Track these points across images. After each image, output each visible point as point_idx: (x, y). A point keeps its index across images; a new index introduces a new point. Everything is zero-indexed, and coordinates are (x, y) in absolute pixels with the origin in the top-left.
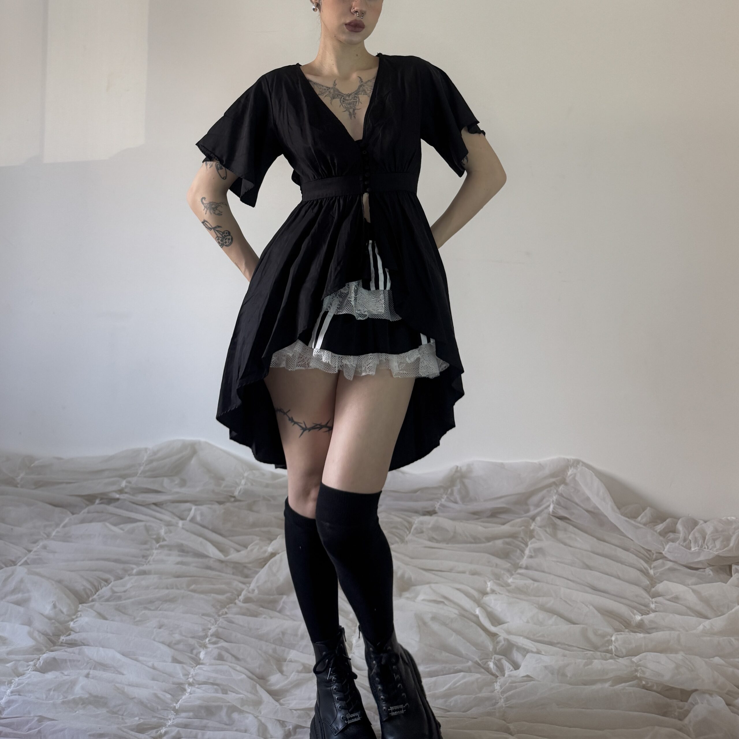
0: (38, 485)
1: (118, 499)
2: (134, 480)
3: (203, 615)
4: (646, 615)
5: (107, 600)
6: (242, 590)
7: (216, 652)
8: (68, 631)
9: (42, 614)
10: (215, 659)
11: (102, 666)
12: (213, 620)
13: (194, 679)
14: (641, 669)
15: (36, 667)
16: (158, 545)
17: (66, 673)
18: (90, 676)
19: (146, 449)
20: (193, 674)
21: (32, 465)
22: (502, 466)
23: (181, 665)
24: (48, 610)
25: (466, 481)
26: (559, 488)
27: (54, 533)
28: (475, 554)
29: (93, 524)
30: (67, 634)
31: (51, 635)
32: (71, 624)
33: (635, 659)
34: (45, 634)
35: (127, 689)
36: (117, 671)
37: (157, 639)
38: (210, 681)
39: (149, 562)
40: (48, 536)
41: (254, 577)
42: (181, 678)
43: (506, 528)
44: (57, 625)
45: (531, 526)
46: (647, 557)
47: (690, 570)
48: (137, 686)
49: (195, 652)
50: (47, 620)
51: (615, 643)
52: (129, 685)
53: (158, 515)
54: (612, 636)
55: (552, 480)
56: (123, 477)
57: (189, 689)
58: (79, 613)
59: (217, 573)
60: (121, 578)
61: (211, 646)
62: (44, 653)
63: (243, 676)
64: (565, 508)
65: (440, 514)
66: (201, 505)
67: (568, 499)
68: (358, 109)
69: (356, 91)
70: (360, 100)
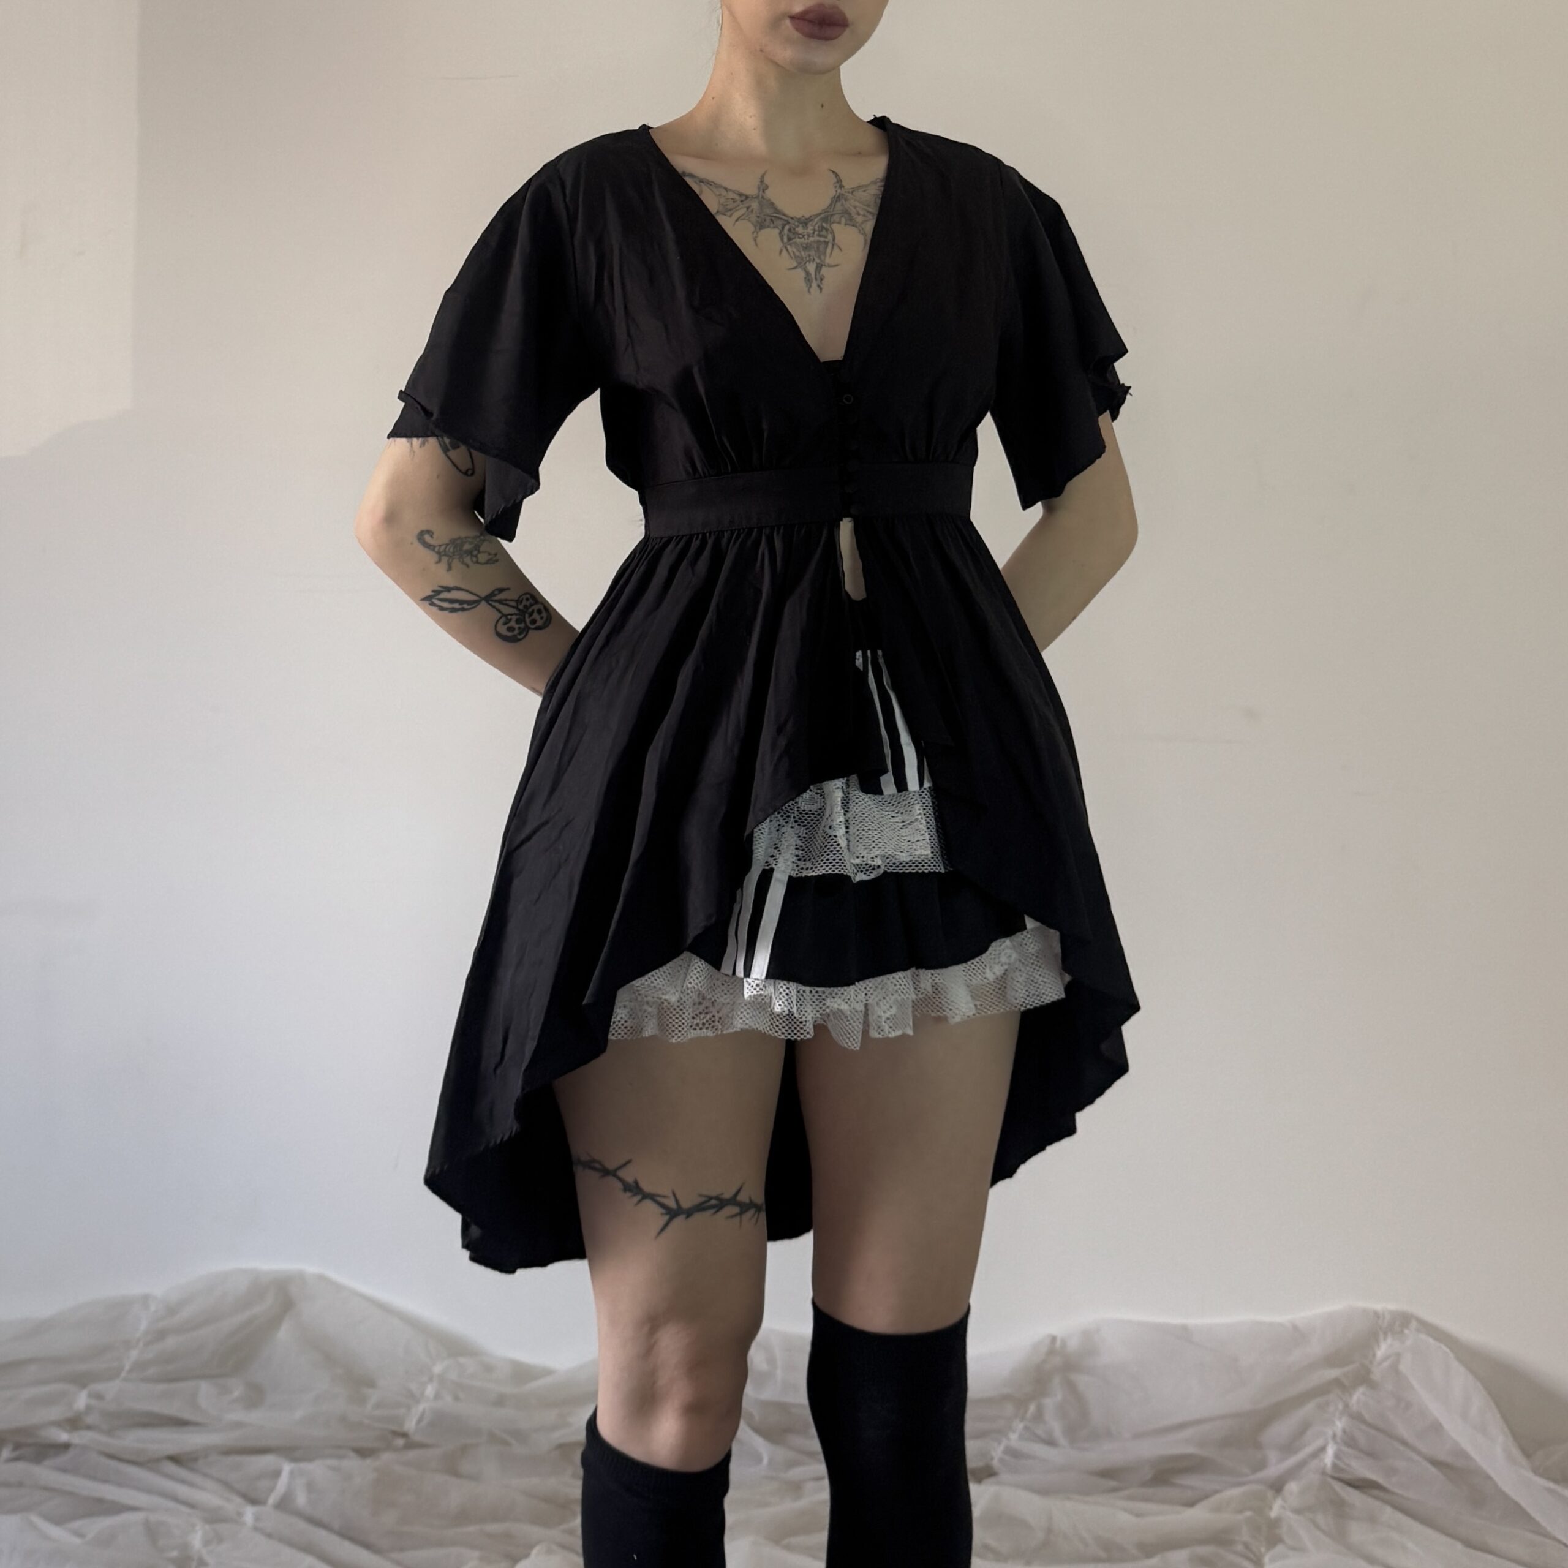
1: (65, 1447)
2: (111, 1389)
19: (146, 1299)
25: (1081, 1380)
56: (81, 1380)
64: (1371, 1454)
65: (1005, 1476)
66: (309, 1459)
67: (1377, 1429)
68: (830, 266)
69: (825, 211)
70: (836, 241)
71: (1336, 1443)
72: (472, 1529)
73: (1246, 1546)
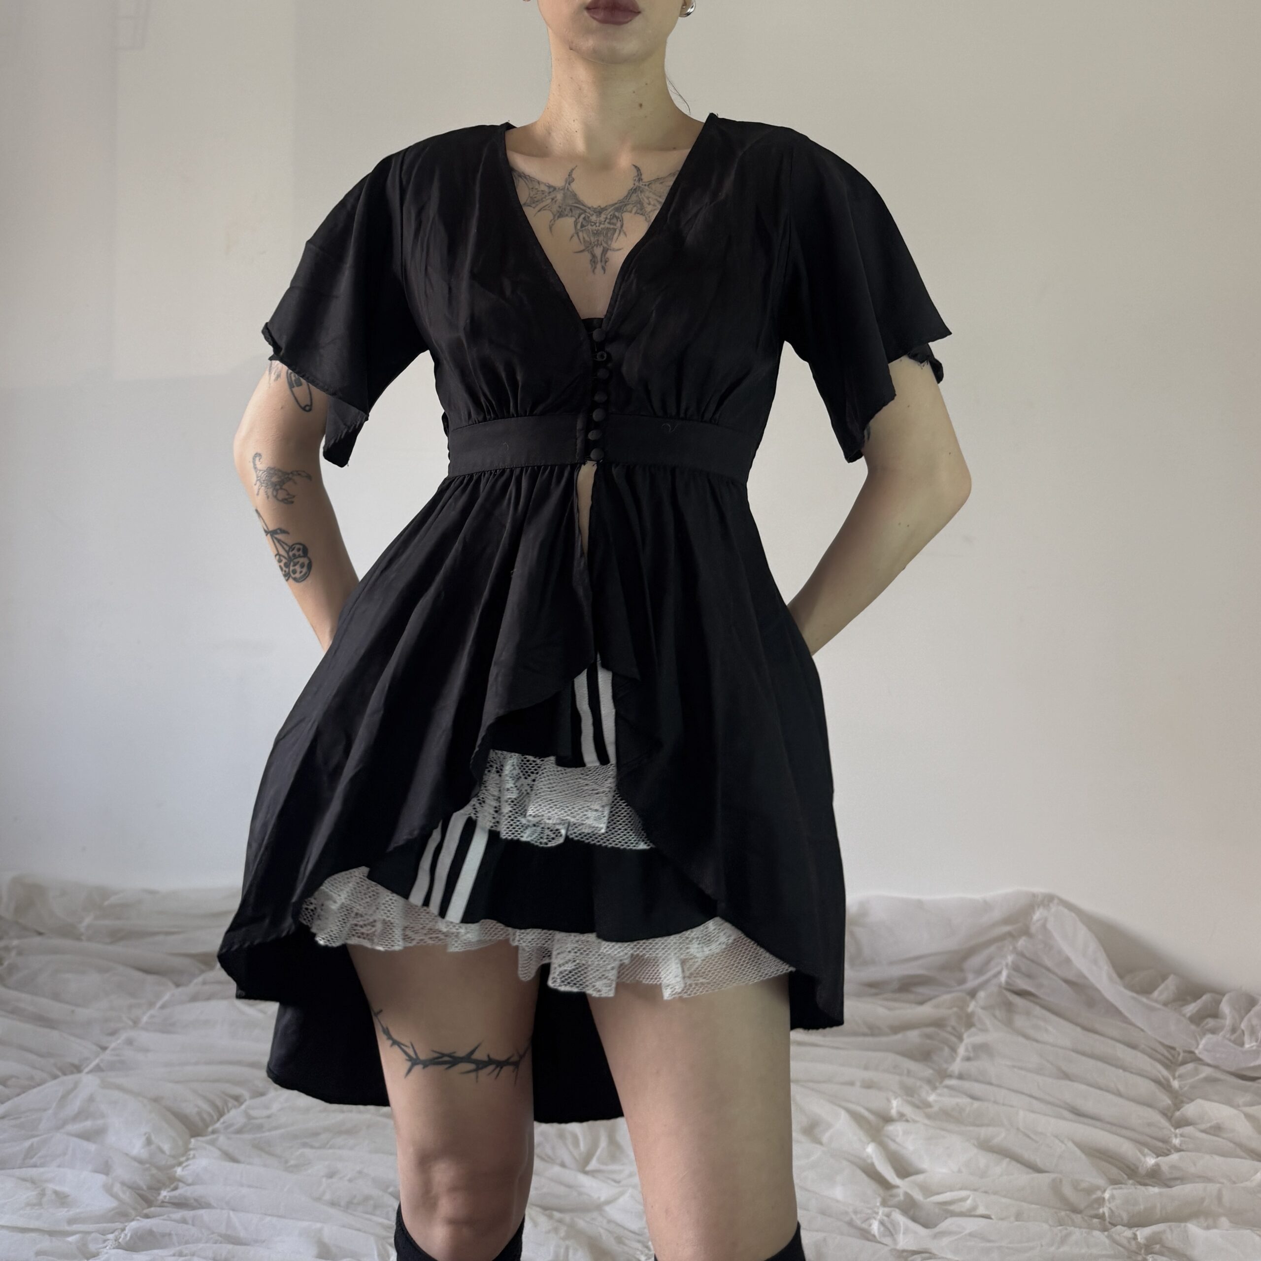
0: (118, 936)
5: (239, 1132)
8: (173, 1182)
9: (127, 1154)
15: (119, 1242)
21: (105, 904)
24: (137, 1148)
27: (146, 1019)
30: (172, 1186)
31: (145, 1187)
32: (179, 1171)
34: (134, 1188)
44: (154, 1171)
50: (136, 1164)
58: (192, 1153)
62: (133, 1220)
64: (1028, 976)
67: (1033, 961)
68: (614, 250)
69: (620, 202)
70: (624, 227)
71: (1008, 969)
73: (954, 1028)
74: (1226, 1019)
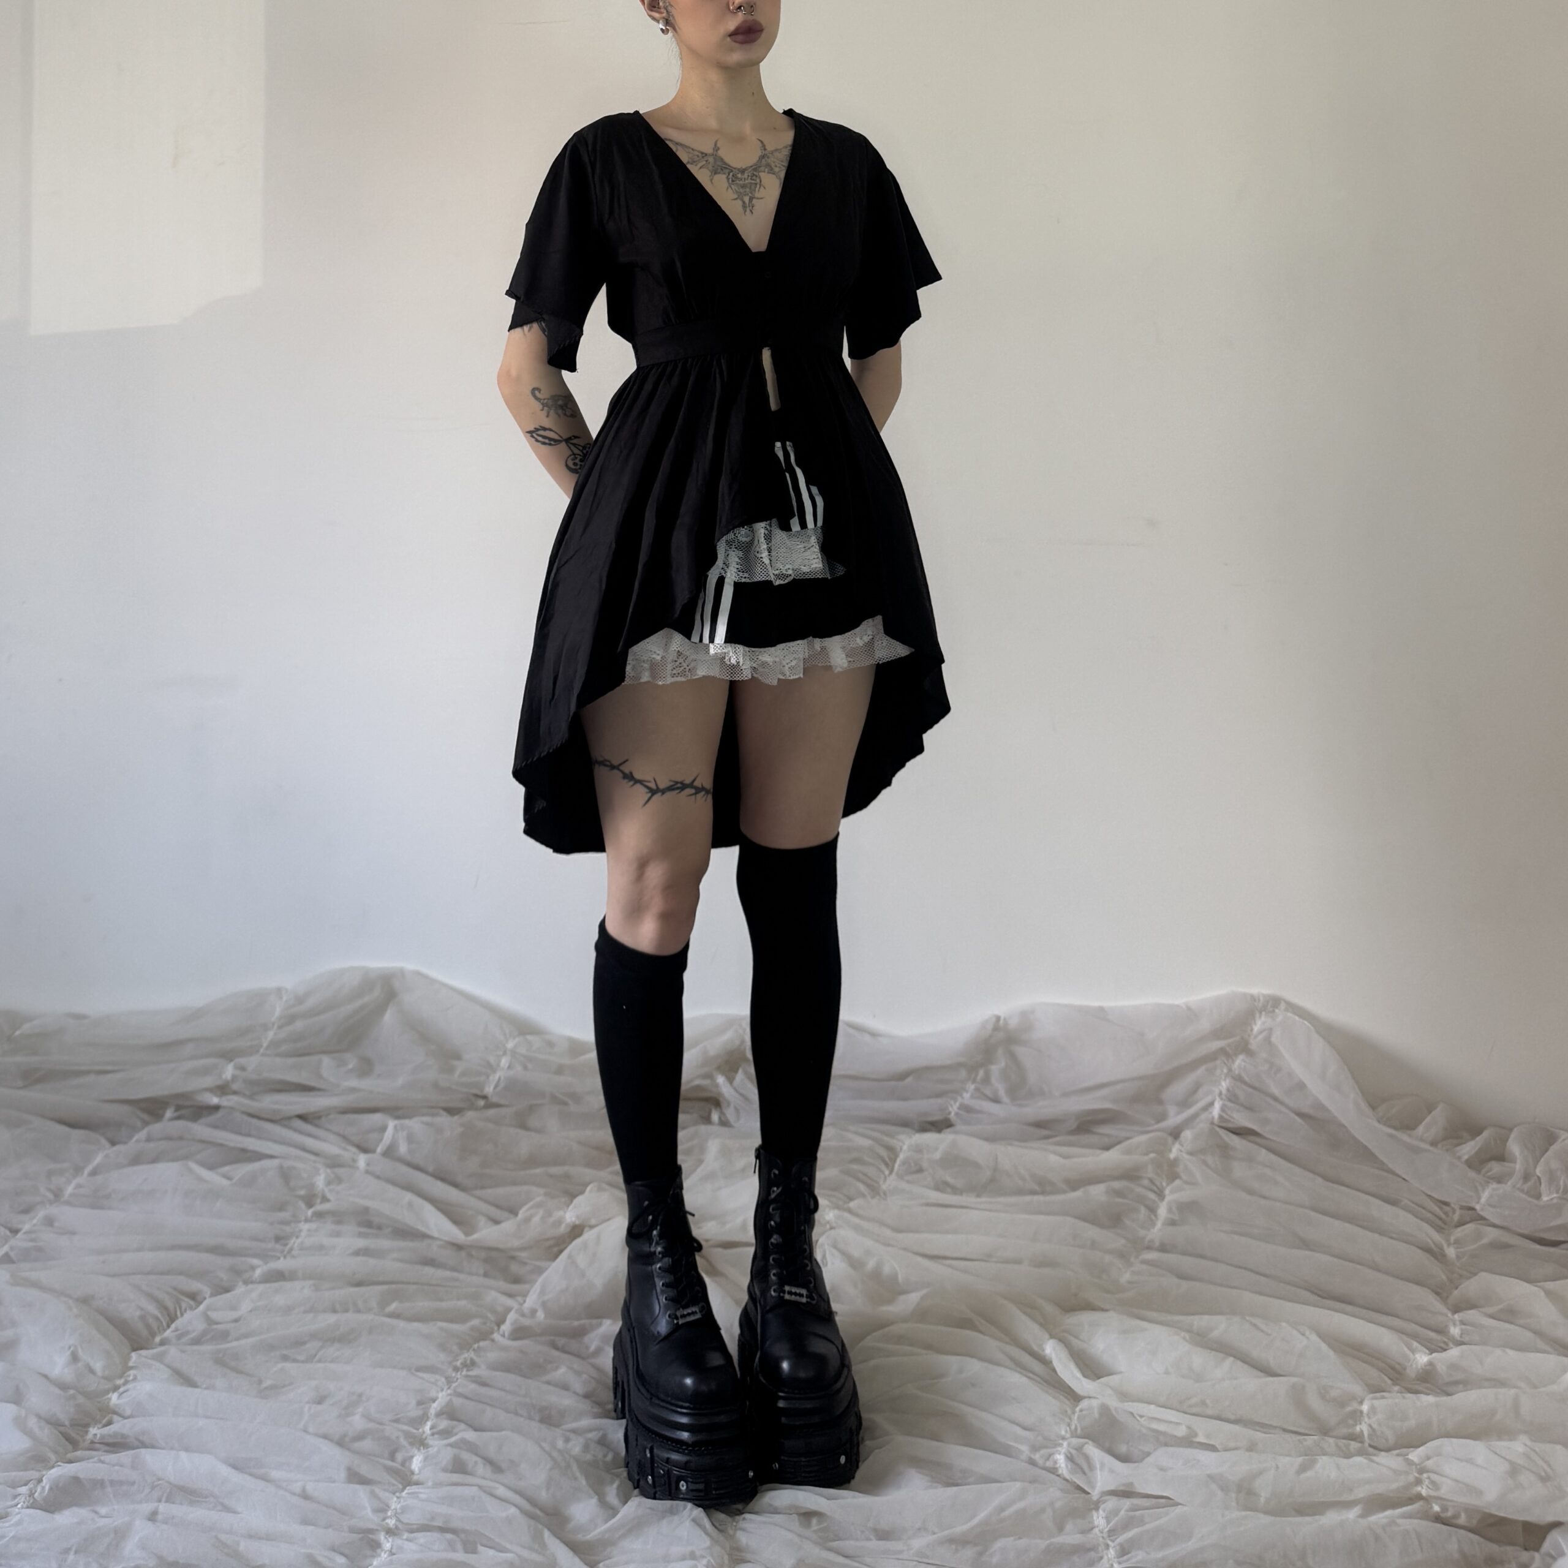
0: (32, 1077)
1: (217, 1108)
2: (252, 1062)
3: (419, 1369)
4: (1441, 1352)
5: (197, 1341)
6: (508, 1310)
7: (447, 1455)
8: (107, 1414)
9: (46, 1376)
10: (445, 1470)
11: (189, 1494)
12: (443, 1380)
13: (398, 1520)
14: (1429, 1478)
15: (33, 1498)
16: (310, 1212)
17: (103, 1511)
18: (160, 1517)
19: (279, 991)
20: (396, 1509)
21: (17, 1033)
22: (1100, 1013)
23: (368, 1488)
24: (59, 1366)
25: (1020, 1051)
26: (1233, 1062)
27: (69, 1190)
28: (1041, 1218)
29: (161, 1166)
30: (104, 1421)
31: (67, 1423)
32: (114, 1398)
33: (1415, 1455)
34: (54, 1423)
35: (243, 1546)
36: (222, 1504)
37: (311, 1430)
38: (435, 1524)
39: (291, 1250)
40: (57, 1194)
41: (534, 1282)
42: (368, 1516)
43: (1113, 1157)
44: (81, 1399)
45: (1170, 1151)
46: (1441, 1219)
47: (1538, 1247)
48: (269, 1538)
49: (399, 1457)
50: (57, 1391)
51: (1369, 1418)
52: (250, 1536)
53: (309, 1142)
54: (1361, 1403)
55: (1217, 1044)
56: (228, 1056)
57: (388, 1542)
58: (132, 1372)
59: (448, 1273)
60: (227, 1290)
61: (436, 1444)
62: (53, 1467)
63: (513, 1510)
64: (1250, 1109)
65: (959, 1127)
66: (409, 1117)
67: (1255, 1088)
68: (758, 198)
69: (755, 165)
70: (762, 183)
71: (1222, 1099)
72: (538, 1171)
74: (1515, 1162)
